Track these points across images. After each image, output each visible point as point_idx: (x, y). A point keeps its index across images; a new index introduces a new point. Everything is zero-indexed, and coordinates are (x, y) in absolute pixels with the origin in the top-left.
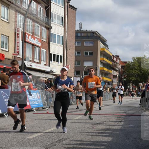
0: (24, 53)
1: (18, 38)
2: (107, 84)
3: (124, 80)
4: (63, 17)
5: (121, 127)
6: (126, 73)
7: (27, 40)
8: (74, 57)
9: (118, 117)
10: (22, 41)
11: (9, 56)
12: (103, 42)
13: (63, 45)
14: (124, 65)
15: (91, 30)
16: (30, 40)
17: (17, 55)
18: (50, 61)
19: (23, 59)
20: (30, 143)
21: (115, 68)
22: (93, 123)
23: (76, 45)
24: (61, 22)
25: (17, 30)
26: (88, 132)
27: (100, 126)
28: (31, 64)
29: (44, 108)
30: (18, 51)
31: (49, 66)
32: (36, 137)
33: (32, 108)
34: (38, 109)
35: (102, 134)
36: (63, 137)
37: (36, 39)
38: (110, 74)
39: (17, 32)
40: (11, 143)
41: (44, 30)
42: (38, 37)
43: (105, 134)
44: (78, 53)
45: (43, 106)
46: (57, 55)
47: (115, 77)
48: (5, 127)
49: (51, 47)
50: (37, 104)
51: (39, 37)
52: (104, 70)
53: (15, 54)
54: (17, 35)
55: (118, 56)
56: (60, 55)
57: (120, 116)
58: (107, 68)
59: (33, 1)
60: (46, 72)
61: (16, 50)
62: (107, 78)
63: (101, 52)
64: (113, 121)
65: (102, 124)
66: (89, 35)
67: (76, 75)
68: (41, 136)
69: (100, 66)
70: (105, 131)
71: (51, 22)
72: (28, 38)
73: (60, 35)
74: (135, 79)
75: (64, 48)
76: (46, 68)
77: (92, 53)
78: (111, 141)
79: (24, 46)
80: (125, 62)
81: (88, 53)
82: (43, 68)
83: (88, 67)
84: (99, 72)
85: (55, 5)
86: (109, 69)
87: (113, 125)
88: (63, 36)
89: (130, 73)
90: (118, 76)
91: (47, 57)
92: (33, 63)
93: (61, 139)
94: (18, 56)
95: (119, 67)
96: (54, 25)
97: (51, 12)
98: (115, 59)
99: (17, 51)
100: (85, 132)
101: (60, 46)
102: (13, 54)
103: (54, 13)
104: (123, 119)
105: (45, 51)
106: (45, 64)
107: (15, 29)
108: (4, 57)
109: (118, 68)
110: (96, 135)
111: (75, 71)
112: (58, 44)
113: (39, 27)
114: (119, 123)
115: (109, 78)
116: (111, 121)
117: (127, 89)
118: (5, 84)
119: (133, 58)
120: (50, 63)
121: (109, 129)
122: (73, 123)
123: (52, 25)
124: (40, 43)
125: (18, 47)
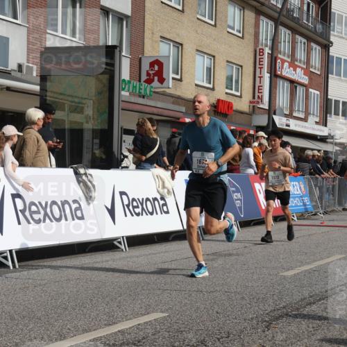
0: (272, 98)
1: (261, 68)
7: (279, 73)
10: (269, 75)
11: (242, 105)
16: (287, 71)
17: (258, 103)
18: (328, 115)
19: (271, 111)
20: (288, 286)
25: (260, 52)
28: (288, 122)
29: (315, 215)
30: (260, 95)
31: (326, 126)
32: (298, 274)
34: (302, 215)
37: (298, 70)
39: (260, 55)
40: (247, 284)
41: (316, 50)
42: (302, 65)
45: (312, 210)
46: (343, 102)
48: (235, 252)
49: (329, 85)
50: (301, 206)
51: (304, 64)
53: (254, 102)
54: (260, 61)
60: (319, 138)
61: (257, 94)
68: (310, 273)
71: (332, 32)
72: (282, 68)
76: (318, 130)
82: (313, 129)
91: (320, 107)
92: (290, 120)
94: (261, 106)
96: (336, 38)
97: (332, 10)
99: (258, 96)
102: (251, 102)
103: (337, 12)
105: (318, 95)
106: (316, 122)
107: (255, 51)
108: (232, 108)
112: (345, 79)
113: (304, 43)
118: (234, 164)
120: (328, 118)
123: (332, 39)
124: (307, 78)
125: (260, 88)
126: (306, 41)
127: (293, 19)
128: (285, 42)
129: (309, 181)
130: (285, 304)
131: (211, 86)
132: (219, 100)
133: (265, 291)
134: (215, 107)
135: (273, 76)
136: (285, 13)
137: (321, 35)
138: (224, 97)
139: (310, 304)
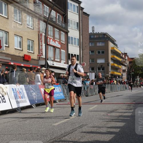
0: (47, 54)
1: (41, 42)
2: (118, 77)
3: (132, 73)
4: (78, 23)
5: (131, 114)
6: (133, 67)
7: (49, 43)
8: (89, 56)
9: (128, 105)
10: (45, 44)
11: (35, 56)
12: (113, 42)
13: (79, 46)
14: (132, 60)
15: (102, 33)
16: (52, 43)
17: (41, 55)
18: (69, 60)
19: (46, 59)
21: (124, 64)
22: (107, 111)
23: (90, 45)
24: (77, 27)
25: (41, 35)
26: (103, 119)
27: (114, 113)
28: (53, 63)
29: (66, 100)
30: (42, 52)
31: (68, 64)
32: (60, 124)
33: (55, 100)
34: (61, 100)
35: (116, 120)
36: (82, 124)
37: (56, 42)
38: (120, 69)
39: (41, 36)
41: (63, 34)
43: (118, 120)
44: (92, 52)
45: (64, 98)
47: (124, 71)
49: (69, 48)
50: (60, 97)
51: (58, 40)
52: (114, 66)
54: (41, 39)
55: (126, 54)
56: (77, 54)
57: (130, 104)
58: (117, 64)
59: (52, 10)
61: (40, 52)
62: (117, 72)
63: (111, 51)
64: (124, 109)
65: (115, 112)
66: (101, 36)
67: (91, 71)
68: (64, 124)
69: (111, 62)
70: (118, 117)
71: (68, 27)
72: (50, 41)
73: (76, 38)
74: (142, 72)
75: (80, 48)
77: (104, 51)
78: (123, 126)
79: (46, 48)
80: (133, 59)
81: (100, 52)
82: (63, 66)
83: (101, 63)
84: (110, 68)
85: (71, 13)
86: (119, 65)
87: (125, 113)
88: (79, 38)
89: (137, 67)
90: (126, 70)
93: (81, 126)
94: (42, 57)
95: (128, 62)
96: (70, 29)
97: (68, 18)
98: (123, 56)
99: (41, 53)
100: (101, 119)
101: (77, 47)
102: (38, 55)
103: (70, 19)
104: (132, 107)
105: (64, 52)
106: (64, 63)
107: (39, 35)
108: (30, 58)
109: (127, 64)
110: (110, 121)
111: (90, 68)
112: (74, 45)
113: (58, 31)
114: (130, 110)
115: (119, 72)
116: (123, 109)
117: (135, 81)
119: (139, 55)
121: (121, 116)
122: (90, 111)
123: (69, 30)
124: (60, 45)
125: (41, 50)
126: (58, 30)
127: (53, 22)
128: (50, 31)
129: (63, 87)
130: (55, 137)
131: (21, 49)
132: (25, 55)
133: (46, 132)
134: (23, 58)
135: (46, 44)
136: (50, 19)
137: (65, 28)
138: (27, 54)
139: (65, 136)
